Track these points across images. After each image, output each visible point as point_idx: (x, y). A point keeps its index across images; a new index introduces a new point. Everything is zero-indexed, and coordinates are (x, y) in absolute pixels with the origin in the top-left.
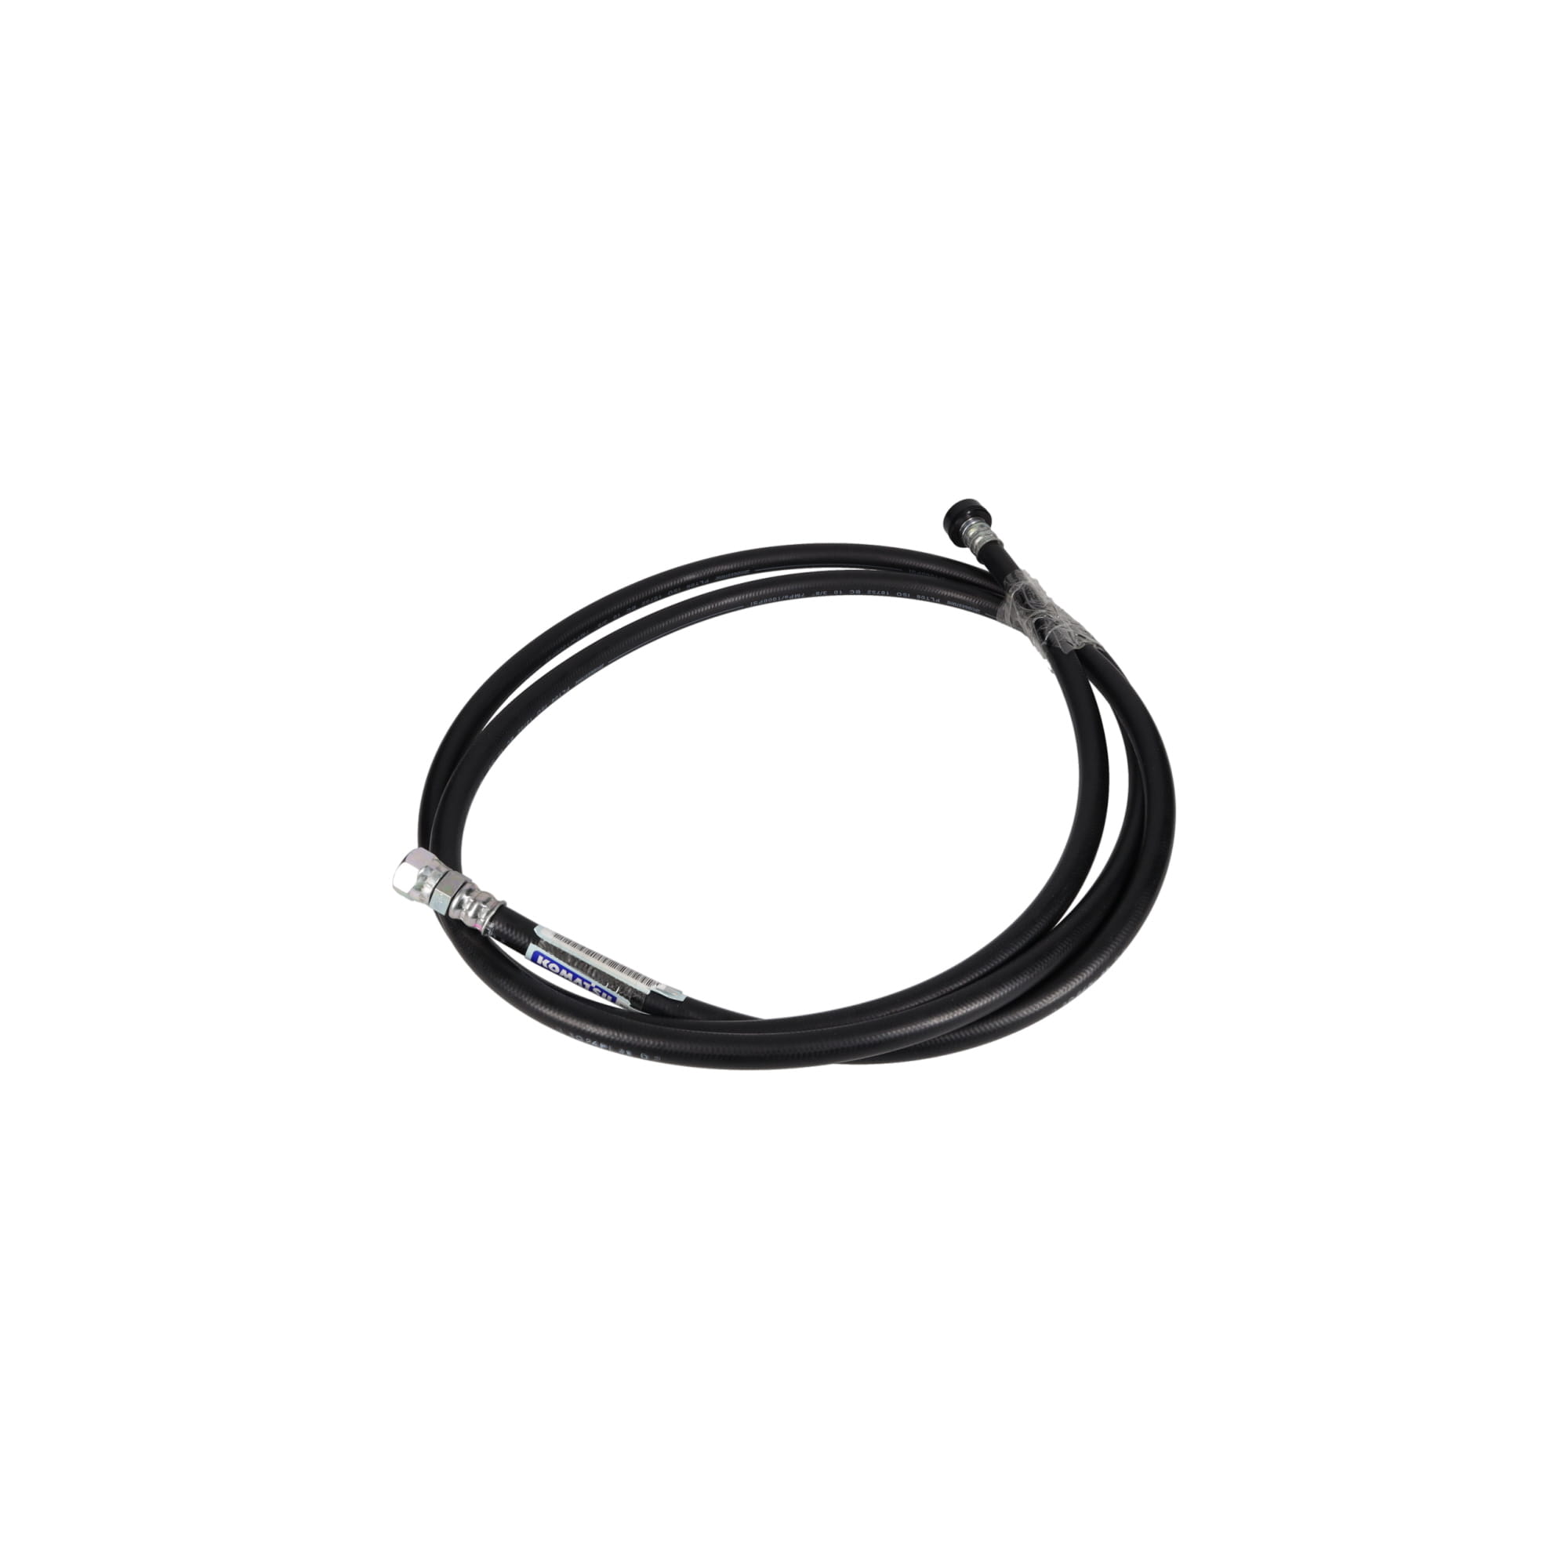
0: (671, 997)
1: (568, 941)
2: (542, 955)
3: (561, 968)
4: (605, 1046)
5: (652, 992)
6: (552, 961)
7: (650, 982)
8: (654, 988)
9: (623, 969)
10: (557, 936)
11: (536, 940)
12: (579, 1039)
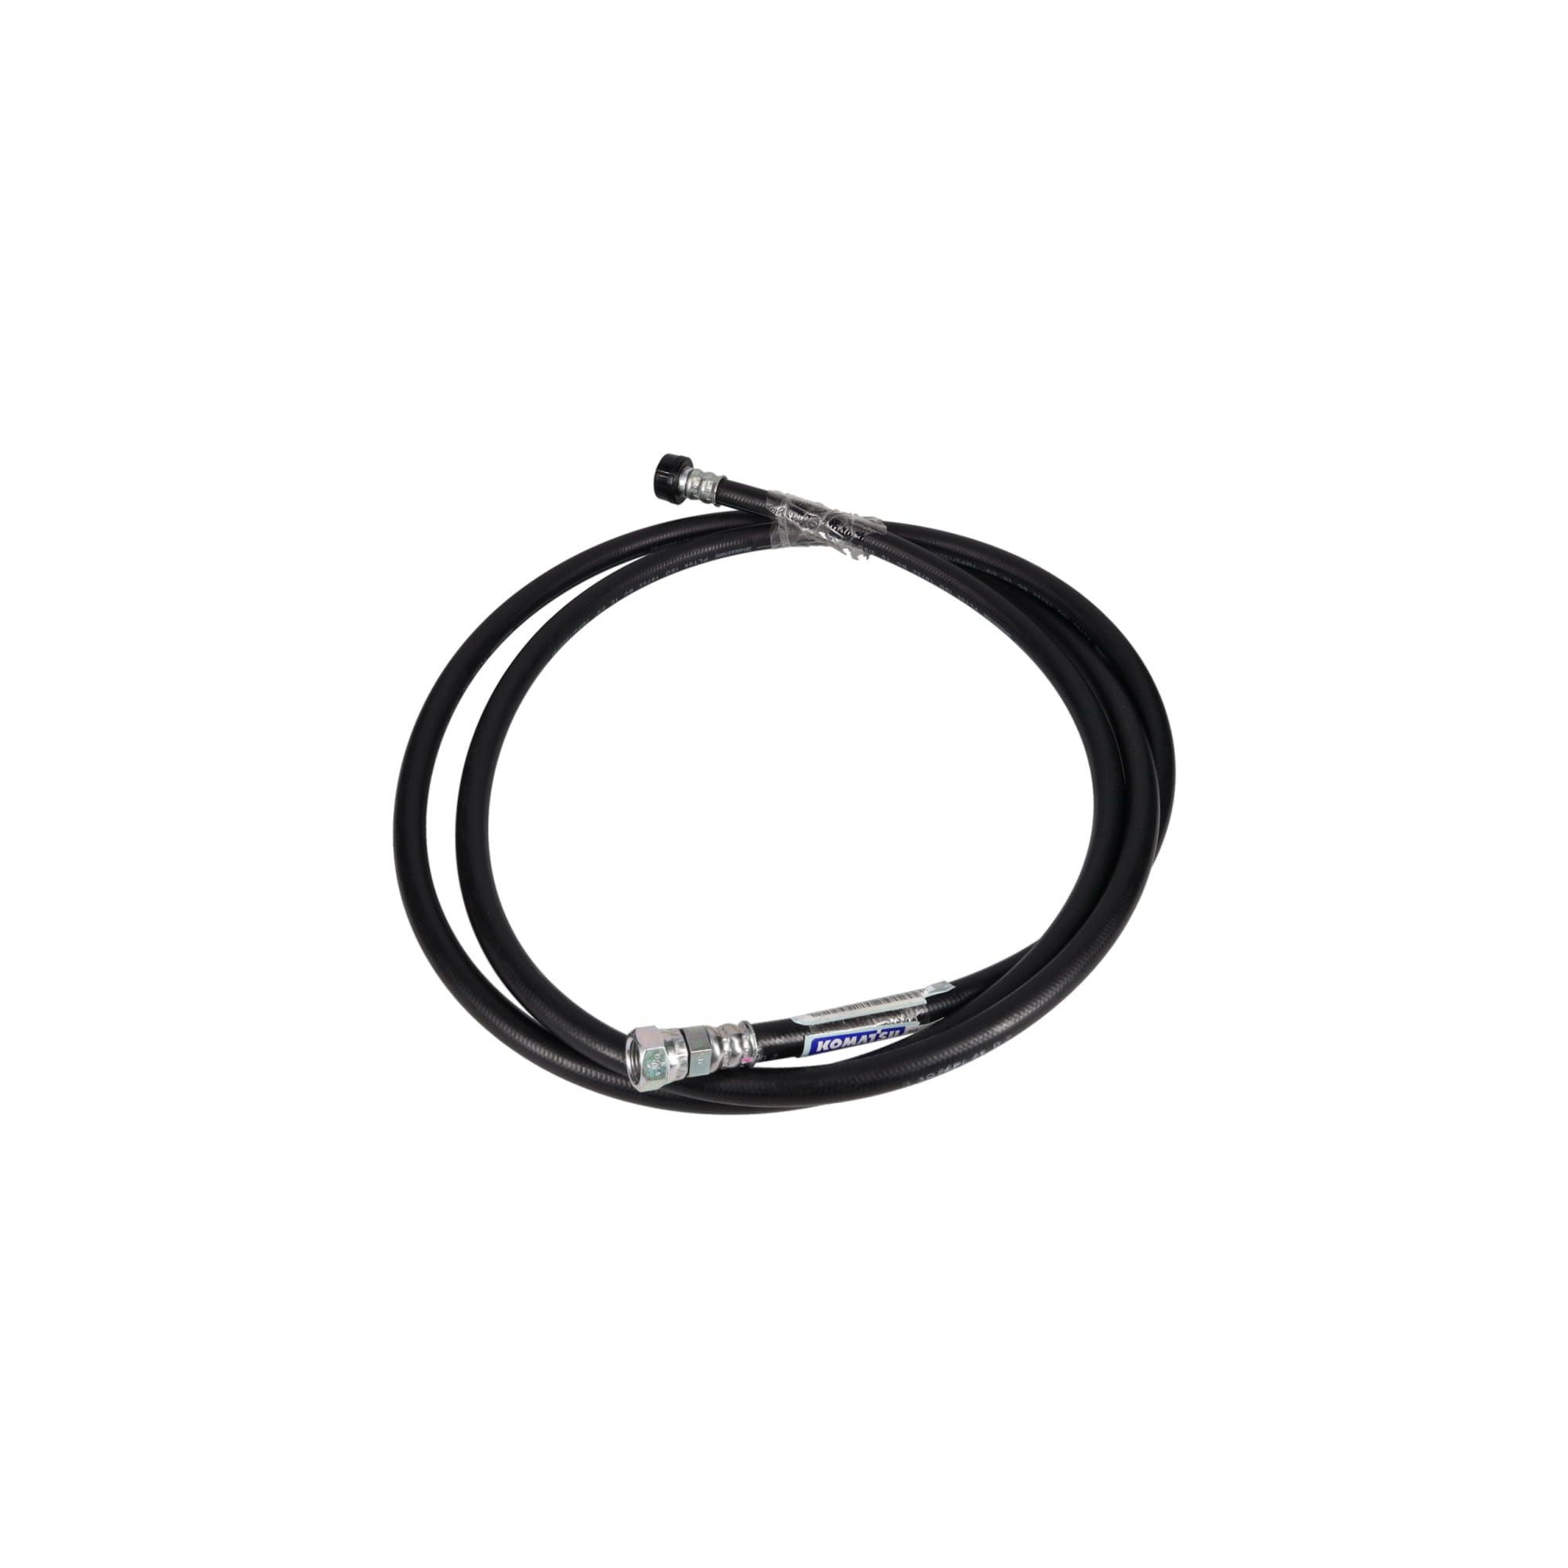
0: (948, 990)
1: (826, 1012)
2: (821, 1039)
3: (843, 1038)
4: (958, 1064)
5: (927, 999)
6: (832, 1038)
7: (916, 994)
8: (927, 994)
9: (887, 1000)
10: (813, 1015)
11: (805, 1029)
12: (931, 1077)
